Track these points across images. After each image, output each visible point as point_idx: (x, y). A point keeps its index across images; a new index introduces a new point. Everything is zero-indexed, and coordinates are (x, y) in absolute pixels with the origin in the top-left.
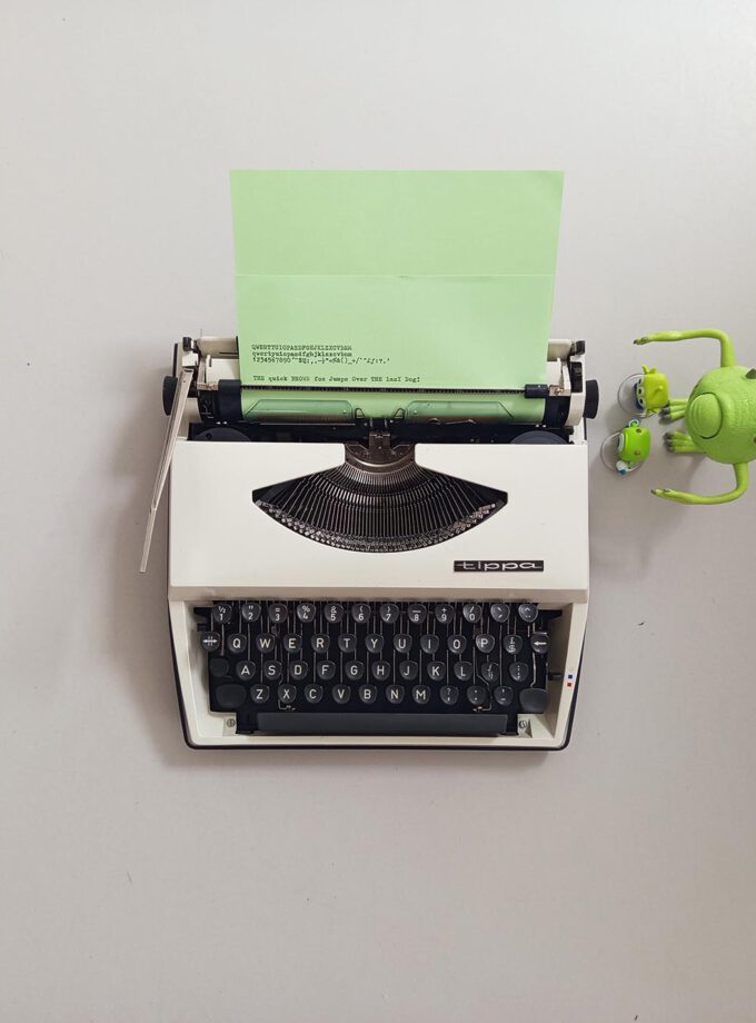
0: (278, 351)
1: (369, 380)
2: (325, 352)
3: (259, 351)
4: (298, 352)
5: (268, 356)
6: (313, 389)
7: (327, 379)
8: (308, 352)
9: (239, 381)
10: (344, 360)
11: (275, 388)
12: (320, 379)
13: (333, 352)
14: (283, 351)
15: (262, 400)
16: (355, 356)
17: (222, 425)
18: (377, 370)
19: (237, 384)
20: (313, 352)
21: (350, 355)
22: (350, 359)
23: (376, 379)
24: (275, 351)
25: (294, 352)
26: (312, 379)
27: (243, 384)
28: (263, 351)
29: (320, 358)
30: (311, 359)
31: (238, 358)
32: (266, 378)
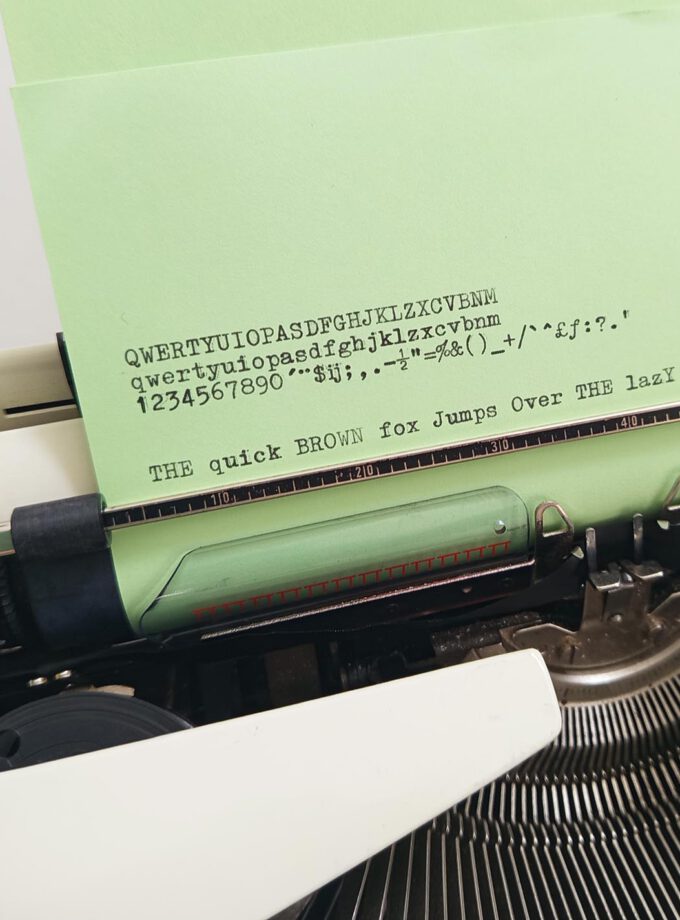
0: (232, 355)
1: (570, 396)
2: (405, 326)
3: (156, 368)
4: (306, 344)
5: (193, 381)
6: (383, 467)
7: (425, 423)
8: (344, 337)
9: (95, 499)
10: (476, 344)
11: (241, 494)
12: (400, 430)
13: (432, 321)
14: (249, 353)
15: (202, 550)
16: (510, 325)
17: (54, 687)
18: (589, 359)
19: (89, 513)
20: (362, 333)
21: (493, 321)
22: (497, 337)
23: (589, 390)
24: (218, 357)
25: (291, 347)
26: (372, 432)
27: (114, 503)
28: (173, 365)
29: (391, 352)
30: (359, 361)
31: (78, 414)
32: (200, 466)
